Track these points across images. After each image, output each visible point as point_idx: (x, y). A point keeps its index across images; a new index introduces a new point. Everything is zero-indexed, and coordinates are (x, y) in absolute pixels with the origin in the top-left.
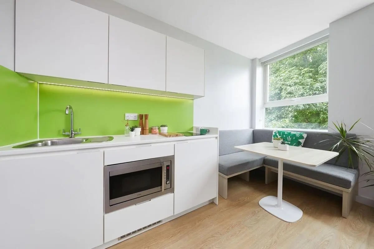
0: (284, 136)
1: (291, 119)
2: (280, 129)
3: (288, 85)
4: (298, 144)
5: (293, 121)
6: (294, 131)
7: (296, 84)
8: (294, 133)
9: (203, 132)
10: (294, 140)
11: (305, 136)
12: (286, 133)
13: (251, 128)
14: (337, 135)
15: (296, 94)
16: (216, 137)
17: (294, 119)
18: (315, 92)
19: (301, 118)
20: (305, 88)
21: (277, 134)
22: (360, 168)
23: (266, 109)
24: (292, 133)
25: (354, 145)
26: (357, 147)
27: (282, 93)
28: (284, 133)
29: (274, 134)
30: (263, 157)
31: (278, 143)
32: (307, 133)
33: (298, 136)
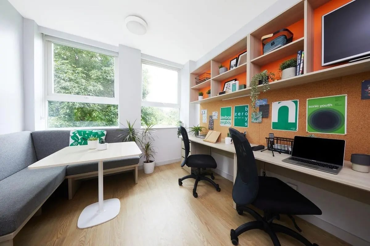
0: (86, 135)
1: (64, 117)
3: (62, 78)
6: (96, 129)
7: (70, 80)
8: (96, 131)
11: (105, 133)
12: (87, 132)
13: (24, 129)
14: (126, 130)
15: (72, 91)
17: (67, 117)
18: (89, 94)
20: (80, 87)
21: (77, 135)
23: (50, 102)
24: (94, 131)
28: (85, 132)
29: (71, 134)
30: (65, 167)
32: (106, 130)
33: (100, 133)
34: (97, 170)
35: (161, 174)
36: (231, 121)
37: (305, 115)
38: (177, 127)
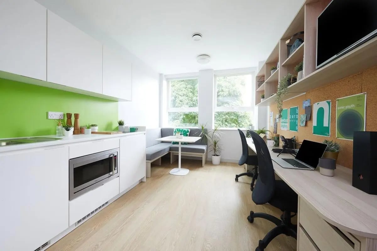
1: (181, 120)
2: (178, 127)
3: (180, 95)
4: (187, 135)
5: (182, 122)
9: (133, 130)
10: (185, 133)
11: (189, 131)
12: (181, 130)
13: (160, 127)
14: (201, 129)
16: (145, 134)
17: (183, 120)
19: (187, 120)
21: (176, 131)
22: (208, 144)
23: (169, 113)
24: (184, 129)
25: (206, 133)
26: (207, 134)
27: (176, 101)
29: (174, 130)
31: (178, 135)
32: (190, 129)
33: (186, 131)
34: (178, 151)
35: (223, 167)
36: (287, 124)
37: (335, 118)
38: (246, 130)
